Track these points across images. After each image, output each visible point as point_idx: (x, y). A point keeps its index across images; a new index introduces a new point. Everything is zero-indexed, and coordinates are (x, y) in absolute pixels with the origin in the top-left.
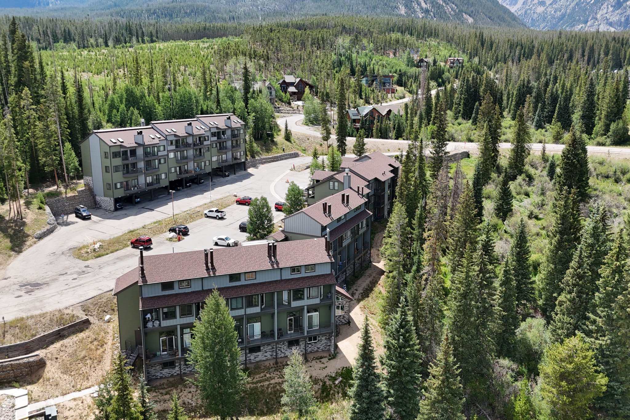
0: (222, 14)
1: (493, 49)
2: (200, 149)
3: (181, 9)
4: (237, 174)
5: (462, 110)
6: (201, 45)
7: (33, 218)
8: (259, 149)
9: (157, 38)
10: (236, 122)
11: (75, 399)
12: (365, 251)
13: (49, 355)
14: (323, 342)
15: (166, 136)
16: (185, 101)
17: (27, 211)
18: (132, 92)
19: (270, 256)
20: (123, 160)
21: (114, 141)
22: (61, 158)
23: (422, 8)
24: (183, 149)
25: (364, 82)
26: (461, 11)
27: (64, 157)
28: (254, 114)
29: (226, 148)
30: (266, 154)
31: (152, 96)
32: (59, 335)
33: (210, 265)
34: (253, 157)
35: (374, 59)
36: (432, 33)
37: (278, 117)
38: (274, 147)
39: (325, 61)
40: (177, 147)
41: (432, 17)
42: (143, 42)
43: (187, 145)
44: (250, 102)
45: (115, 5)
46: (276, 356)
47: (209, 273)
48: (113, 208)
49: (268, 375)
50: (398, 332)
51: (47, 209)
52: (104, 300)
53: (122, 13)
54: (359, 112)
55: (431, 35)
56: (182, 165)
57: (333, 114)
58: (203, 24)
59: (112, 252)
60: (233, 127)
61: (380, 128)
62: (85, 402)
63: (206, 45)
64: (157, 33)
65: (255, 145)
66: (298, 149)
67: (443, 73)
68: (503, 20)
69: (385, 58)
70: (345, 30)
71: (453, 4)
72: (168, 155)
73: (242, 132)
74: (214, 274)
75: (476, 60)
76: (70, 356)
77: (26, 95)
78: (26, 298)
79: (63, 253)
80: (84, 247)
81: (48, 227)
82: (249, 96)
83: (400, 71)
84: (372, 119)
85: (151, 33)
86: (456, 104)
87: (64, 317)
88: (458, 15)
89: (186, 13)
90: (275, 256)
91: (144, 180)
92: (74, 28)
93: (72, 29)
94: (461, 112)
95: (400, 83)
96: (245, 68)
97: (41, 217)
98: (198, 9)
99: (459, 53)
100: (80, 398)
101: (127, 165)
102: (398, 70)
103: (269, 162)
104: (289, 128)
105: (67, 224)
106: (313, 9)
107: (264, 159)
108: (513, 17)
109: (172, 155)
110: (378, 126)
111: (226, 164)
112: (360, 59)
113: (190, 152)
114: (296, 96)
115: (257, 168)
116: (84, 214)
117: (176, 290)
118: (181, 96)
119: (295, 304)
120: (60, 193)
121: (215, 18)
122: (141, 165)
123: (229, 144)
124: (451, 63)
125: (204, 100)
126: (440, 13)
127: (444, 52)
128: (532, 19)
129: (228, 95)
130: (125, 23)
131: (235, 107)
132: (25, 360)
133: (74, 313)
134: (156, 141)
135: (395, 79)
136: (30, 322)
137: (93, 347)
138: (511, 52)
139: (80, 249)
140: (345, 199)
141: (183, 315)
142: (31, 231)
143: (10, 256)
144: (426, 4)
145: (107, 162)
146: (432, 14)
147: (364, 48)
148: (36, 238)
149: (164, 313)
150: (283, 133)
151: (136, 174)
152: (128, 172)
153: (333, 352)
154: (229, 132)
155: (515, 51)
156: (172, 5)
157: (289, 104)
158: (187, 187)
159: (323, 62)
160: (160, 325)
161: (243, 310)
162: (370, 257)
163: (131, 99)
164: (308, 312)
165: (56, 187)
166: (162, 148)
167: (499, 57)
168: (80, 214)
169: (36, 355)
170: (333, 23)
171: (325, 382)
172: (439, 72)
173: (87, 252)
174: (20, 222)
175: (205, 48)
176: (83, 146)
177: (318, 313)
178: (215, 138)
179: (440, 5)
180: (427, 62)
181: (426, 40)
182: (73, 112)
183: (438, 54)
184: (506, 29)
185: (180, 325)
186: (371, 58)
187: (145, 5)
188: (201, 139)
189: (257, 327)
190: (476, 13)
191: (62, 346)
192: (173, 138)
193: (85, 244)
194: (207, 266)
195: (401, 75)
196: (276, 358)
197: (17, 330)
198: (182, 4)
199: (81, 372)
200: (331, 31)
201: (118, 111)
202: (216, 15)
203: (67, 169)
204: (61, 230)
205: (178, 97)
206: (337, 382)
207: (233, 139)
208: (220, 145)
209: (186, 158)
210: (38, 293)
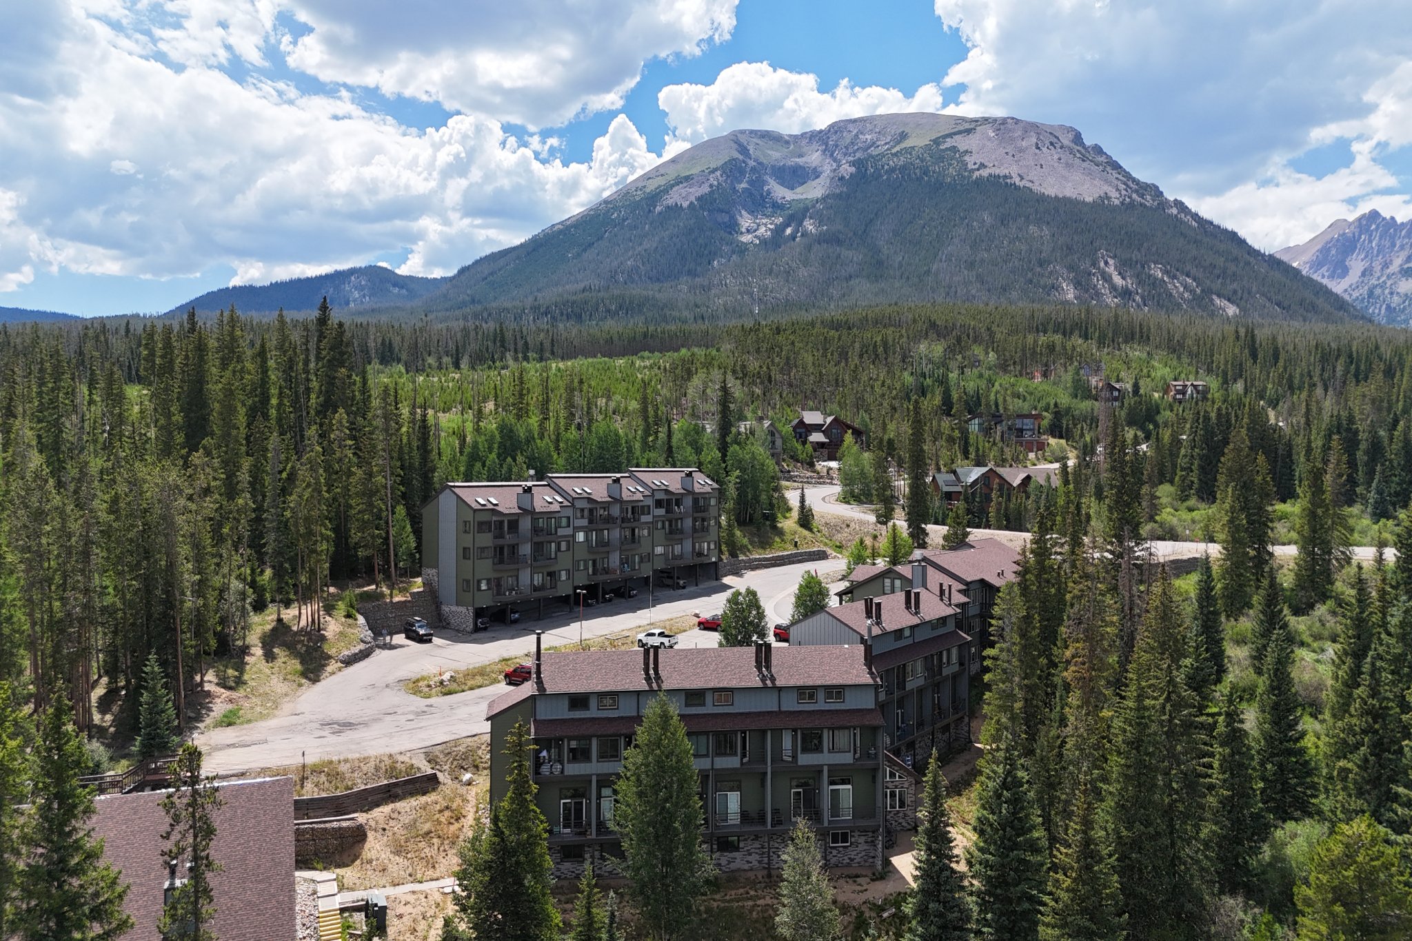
0: (680, 311)
1: (1281, 363)
2: (633, 531)
3: (598, 304)
4: (701, 586)
5: (1196, 480)
6: (638, 363)
7: (338, 630)
8: (745, 541)
9: (553, 353)
10: (702, 483)
11: (414, 892)
12: (957, 716)
13: (372, 823)
14: (861, 847)
15: (574, 499)
16: (608, 450)
17: (328, 618)
18: (511, 431)
19: (759, 667)
20: (495, 537)
21: (482, 502)
22: (388, 533)
23: (1113, 288)
24: (601, 526)
25: (974, 426)
26: (1208, 292)
27: (392, 532)
28: (737, 473)
29: (681, 531)
30: (760, 551)
31: (546, 439)
32: (389, 794)
33: (652, 672)
34: (733, 555)
35: (997, 384)
36: (1137, 334)
37: (787, 488)
38: (777, 539)
39: (888, 382)
40: (591, 522)
41: (1138, 306)
42: (526, 359)
43: (609, 520)
44: (731, 449)
45: (473, 301)
46: (769, 864)
47: (650, 684)
48: (471, 627)
49: (752, 893)
50: (999, 796)
51: (361, 620)
52: (462, 749)
53: (485, 315)
54: (958, 479)
55: (1132, 339)
56: (597, 557)
57: (902, 484)
58: (641, 328)
59: (471, 689)
60: (697, 491)
61: (1006, 509)
62: (430, 898)
63: (647, 363)
64: (553, 345)
65: (738, 533)
66: (826, 544)
67: (1158, 412)
68: (1313, 308)
69: (1024, 381)
70: (934, 329)
71: (1188, 276)
72: (574, 536)
73: (713, 502)
74: (659, 686)
75: (1239, 387)
76: (405, 827)
77: (340, 422)
78: (333, 739)
79: (387, 686)
80: (423, 679)
81: (362, 646)
82: (728, 439)
83: (1056, 405)
84: (988, 491)
85: (542, 344)
86: (1182, 469)
87: (398, 765)
88: (1202, 301)
89: (608, 311)
90: (768, 667)
91: (528, 579)
92: (399, 338)
93: (396, 341)
94: (1196, 486)
95: (1057, 430)
96: (724, 389)
97: (350, 630)
98: (631, 303)
99: (1197, 372)
100: (421, 892)
101: (502, 548)
102: (1052, 406)
103: (766, 567)
104: (807, 503)
105: (392, 647)
106: (869, 295)
107: (756, 560)
108: (1339, 303)
109: (581, 537)
110: (1000, 504)
111: (681, 563)
112: (967, 382)
113: (616, 534)
114: (825, 452)
115: (741, 576)
116: (422, 632)
117: (593, 712)
118: (600, 439)
119: (805, 759)
120: (382, 595)
121: (665, 319)
122: (526, 549)
123: (688, 523)
124: (1178, 392)
125: (643, 450)
126: (1157, 295)
127: (1161, 370)
128: (1388, 307)
129: (689, 438)
130: (492, 330)
131: (702, 460)
132: (335, 825)
133: (414, 762)
134: (556, 507)
135: (1045, 423)
136: (344, 768)
137: (443, 819)
138: (1323, 370)
139: (418, 680)
140: (912, 602)
141: (603, 756)
142: (334, 650)
143: (300, 685)
144: (1124, 278)
145: (468, 541)
146: (1138, 298)
147: (976, 363)
148: (342, 662)
149: (571, 750)
150: (795, 514)
151: (516, 566)
152: (501, 562)
153: (880, 868)
154: (688, 502)
155: (1334, 368)
156: (582, 296)
157: (811, 465)
158: (605, 601)
159: (883, 385)
160: (562, 771)
161: (709, 760)
162: (969, 732)
163: (508, 444)
164: (832, 783)
165: (373, 587)
166: (564, 521)
167: (1296, 381)
168: (415, 631)
169: (352, 819)
170: (910, 316)
171: (862, 913)
172: (1148, 410)
173: (429, 686)
174: (315, 635)
175: (645, 367)
176: (426, 512)
177: (849, 787)
178: (661, 512)
179: (1156, 279)
180: (1119, 391)
181: (1119, 349)
182: (411, 458)
183: (1149, 376)
184: (1319, 327)
185: (598, 775)
186: (991, 382)
187: (531, 299)
188: (637, 509)
189: (733, 801)
190: (1246, 296)
191: (393, 811)
192: (584, 505)
193: (425, 674)
194: (647, 673)
195: (1058, 414)
196: (769, 869)
197: (323, 778)
198: (601, 294)
199: (423, 855)
200: (904, 331)
201: (484, 465)
202: (668, 313)
203: (396, 555)
204: (380, 656)
205: (595, 442)
206: (885, 915)
207: (696, 515)
208: (670, 525)
209: (607, 544)
210: (349, 735)
